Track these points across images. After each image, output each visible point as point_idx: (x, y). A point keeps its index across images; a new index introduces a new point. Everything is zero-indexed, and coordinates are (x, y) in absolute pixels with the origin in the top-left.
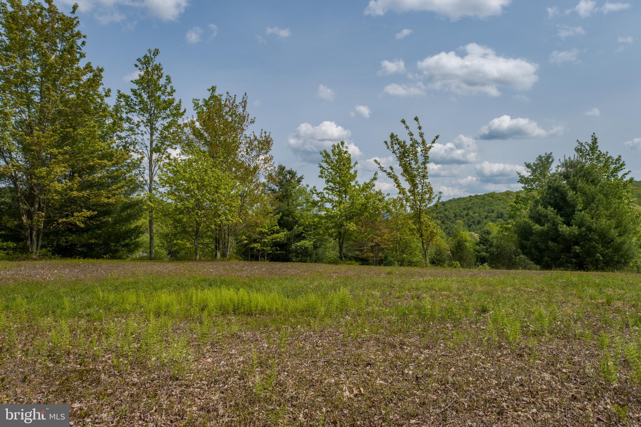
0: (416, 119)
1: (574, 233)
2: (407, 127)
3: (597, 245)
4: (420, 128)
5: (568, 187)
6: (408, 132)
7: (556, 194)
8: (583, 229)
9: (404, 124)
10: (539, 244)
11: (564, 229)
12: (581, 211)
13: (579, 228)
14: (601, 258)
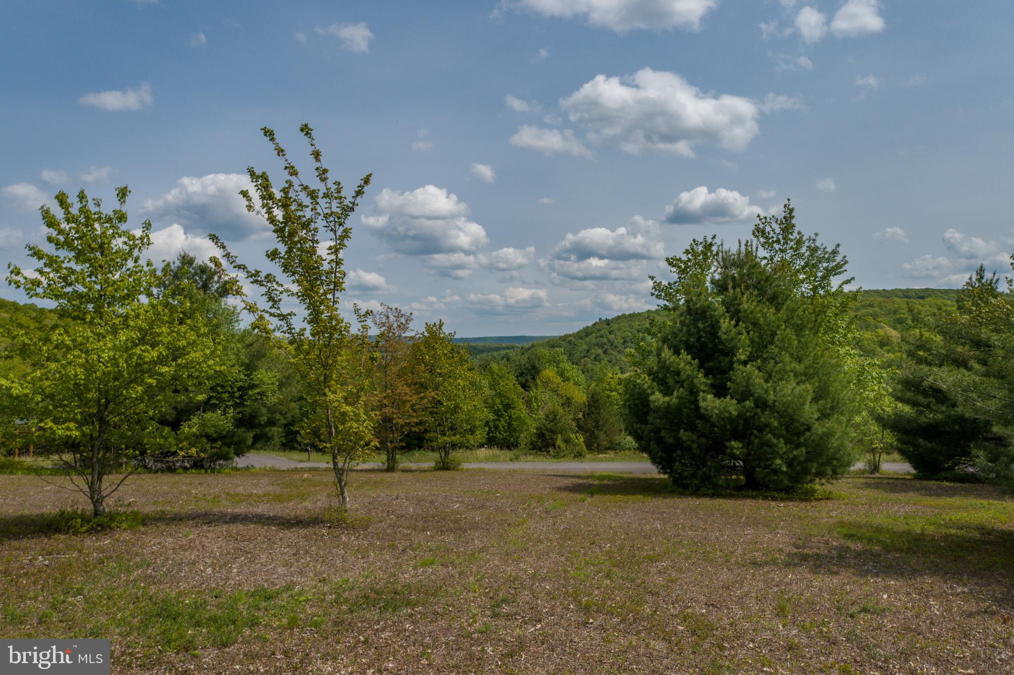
0: (306, 130)
1: (730, 413)
2: (280, 152)
3: (775, 441)
4: (317, 155)
5: (722, 309)
6: (284, 164)
7: (700, 325)
8: (749, 404)
9: (272, 139)
10: (663, 433)
11: (710, 402)
12: (745, 363)
13: (739, 402)
14: (784, 469)
